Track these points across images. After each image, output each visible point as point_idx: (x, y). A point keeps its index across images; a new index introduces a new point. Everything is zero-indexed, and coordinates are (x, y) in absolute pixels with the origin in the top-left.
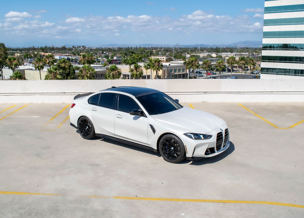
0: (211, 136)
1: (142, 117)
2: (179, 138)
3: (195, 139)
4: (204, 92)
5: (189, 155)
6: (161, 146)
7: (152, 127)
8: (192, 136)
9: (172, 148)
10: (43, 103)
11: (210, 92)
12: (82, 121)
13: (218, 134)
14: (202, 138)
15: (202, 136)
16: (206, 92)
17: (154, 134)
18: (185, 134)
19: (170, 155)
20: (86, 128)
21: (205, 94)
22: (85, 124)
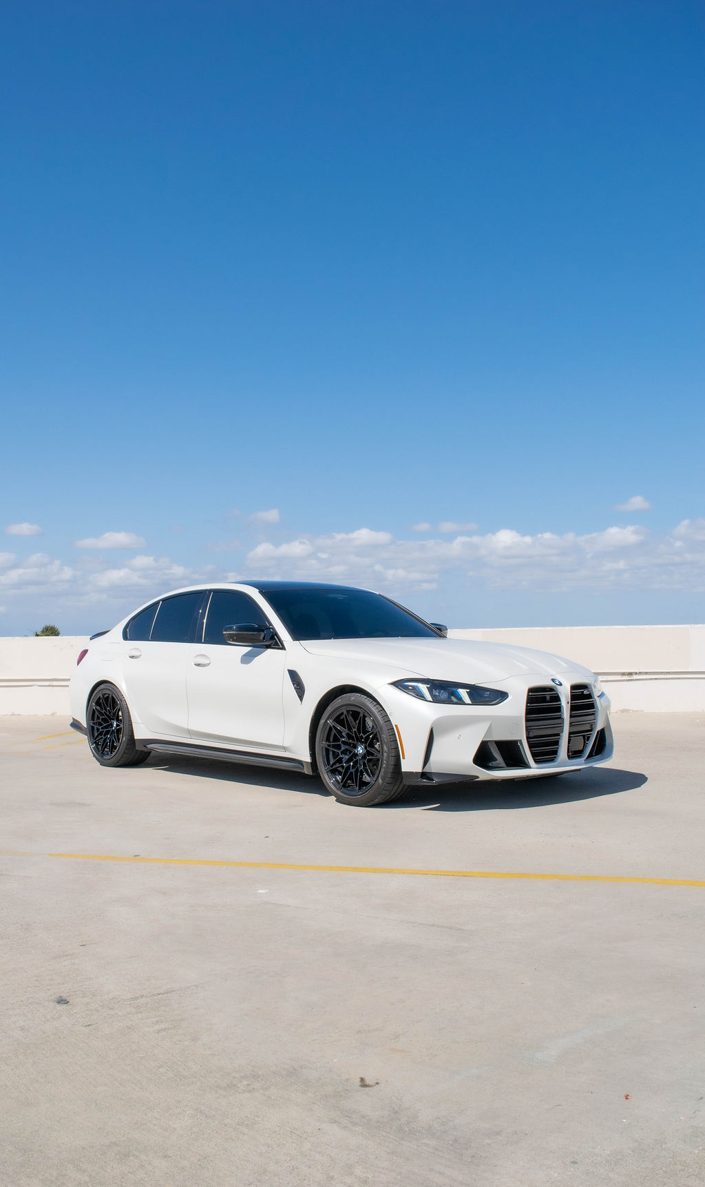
0: (501, 696)
1: (269, 650)
2: (378, 703)
4: (623, 674)
5: (411, 763)
6: (321, 744)
7: (294, 675)
8: (423, 688)
9: (360, 750)
10: (52, 714)
11: (646, 673)
12: (98, 703)
13: (531, 690)
14: (467, 699)
15: (463, 693)
16: (630, 674)
17: (301, 700)
18: (400, 684)
19: (350, 778)
20: (112, 725)
21: (628, 680)
22: (105, 709)
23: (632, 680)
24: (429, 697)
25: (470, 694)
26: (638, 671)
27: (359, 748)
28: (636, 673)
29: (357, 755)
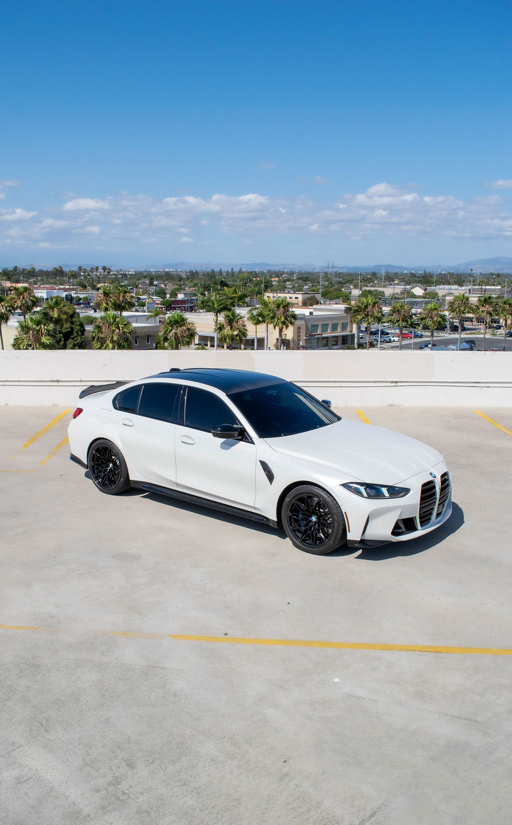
0: (406, 491)
1: (242, 443)
2: (331, 495)
3: (370, 497)
4: (392, 382)
5: (354, 535)
6: (285, 513)
7: (265, 466)
8: (362, 489)
9: (314, 519)
11: (406, 382)
12: (98, 450)
13: (423, 485)
14: (387, 494)
15: (384, 490)
16: (397, 382)
17: (271, 483)
18: (345, 486)
19: (308, 536)
20: (108, 466)
21: (395, 386)
22: (104, 456)
23: (397, 386)
24: (365, 495)
25: (388, 490)
26: (401, 381)
27: (313, 518)
28: (400, 382)
29: (311, 521)
